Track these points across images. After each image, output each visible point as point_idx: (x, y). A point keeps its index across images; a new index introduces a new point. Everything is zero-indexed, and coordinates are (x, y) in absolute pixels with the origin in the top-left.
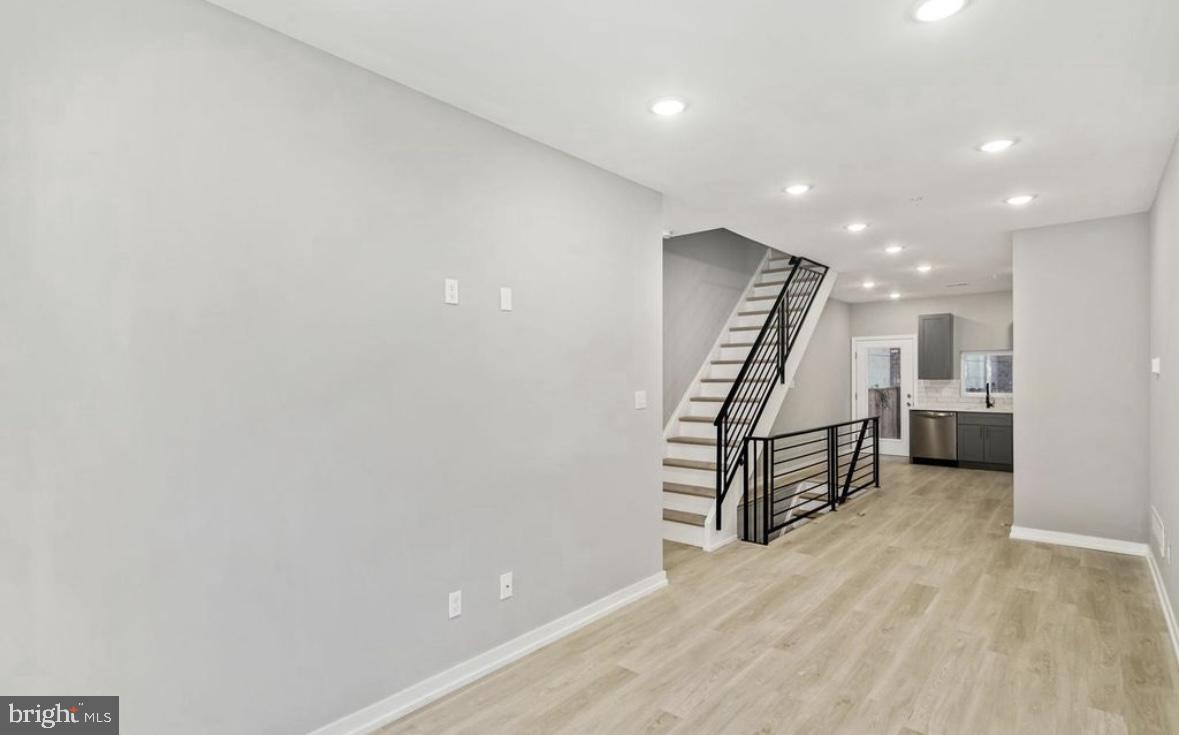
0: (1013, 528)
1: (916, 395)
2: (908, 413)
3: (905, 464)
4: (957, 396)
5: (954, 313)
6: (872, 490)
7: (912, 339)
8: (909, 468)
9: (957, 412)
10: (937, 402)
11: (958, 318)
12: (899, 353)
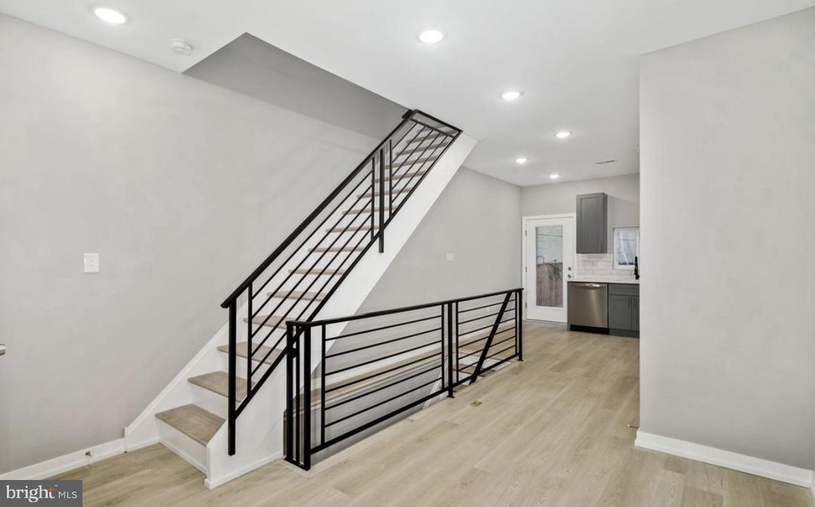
0: (639, 433)
1: (576, 268)
2: (566, 283)
3: (562, 331)
4: (611, 268)
5: (608, 193)
6: (515, 363)
7: (572, 217)
8: (567, 335)
9: (608, 284)
10: (593, 274)
11: (612, 197)
12: (562, 230)
